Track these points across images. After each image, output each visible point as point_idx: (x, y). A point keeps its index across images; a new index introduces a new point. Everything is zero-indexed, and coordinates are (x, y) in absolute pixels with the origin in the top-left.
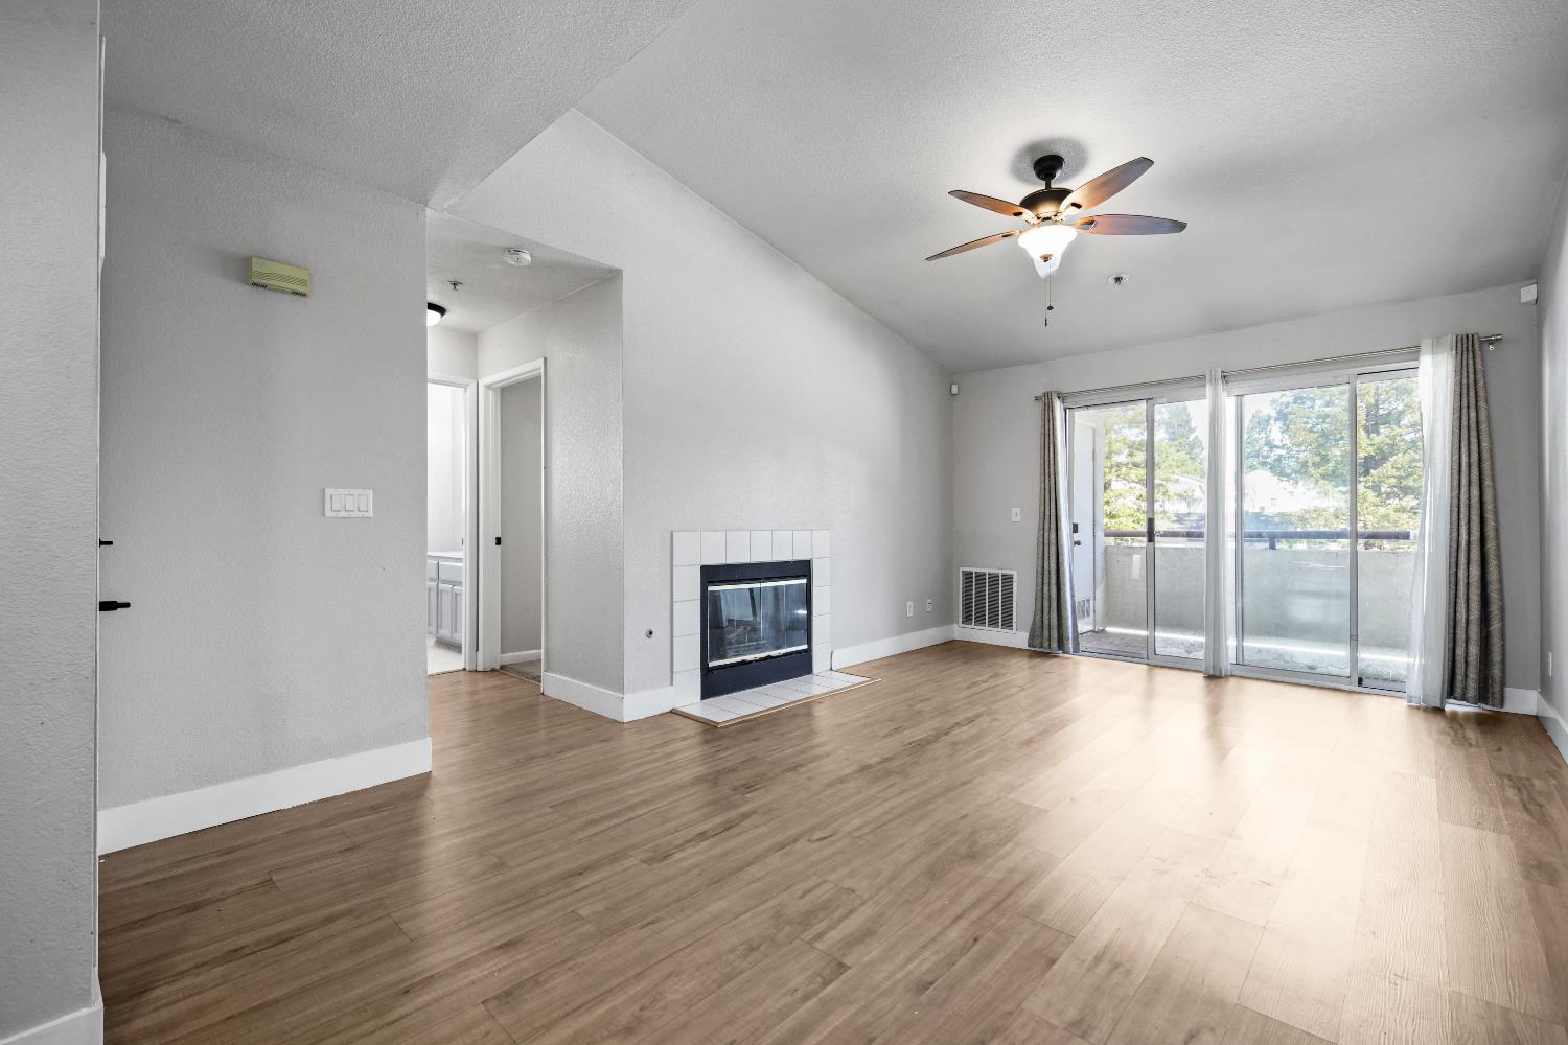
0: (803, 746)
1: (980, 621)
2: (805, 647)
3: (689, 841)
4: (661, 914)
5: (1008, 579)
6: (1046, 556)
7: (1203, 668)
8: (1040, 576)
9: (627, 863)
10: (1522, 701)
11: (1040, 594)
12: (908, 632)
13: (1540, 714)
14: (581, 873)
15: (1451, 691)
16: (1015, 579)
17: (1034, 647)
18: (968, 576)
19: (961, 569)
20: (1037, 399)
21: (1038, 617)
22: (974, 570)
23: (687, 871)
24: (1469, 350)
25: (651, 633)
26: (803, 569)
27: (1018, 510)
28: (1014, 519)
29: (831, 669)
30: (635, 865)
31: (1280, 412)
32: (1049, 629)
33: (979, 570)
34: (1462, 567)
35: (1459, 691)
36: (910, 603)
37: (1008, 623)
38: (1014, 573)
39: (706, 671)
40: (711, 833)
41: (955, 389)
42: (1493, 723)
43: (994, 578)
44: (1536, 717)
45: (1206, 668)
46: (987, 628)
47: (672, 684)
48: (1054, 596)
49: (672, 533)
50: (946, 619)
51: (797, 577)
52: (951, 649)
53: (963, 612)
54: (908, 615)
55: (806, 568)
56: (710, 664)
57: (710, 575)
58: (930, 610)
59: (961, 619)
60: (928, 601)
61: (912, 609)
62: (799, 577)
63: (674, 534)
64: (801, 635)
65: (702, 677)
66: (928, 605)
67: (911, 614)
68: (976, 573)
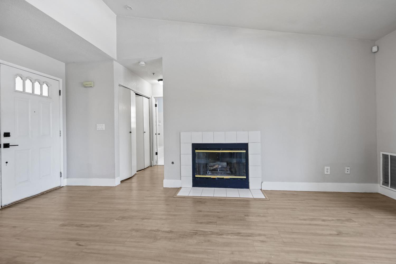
1: (394, 186)
18: (385, 157)
19: (381, 153)
22: (390, 154)
25: (173, 163)
29: (261, 189)
46: (389, 188)
47: (181, 180)
53: (383, 178)
54: (326, 173)
55: (245, 146)
56: (196, 176)
57: (196, 147)
58: (349, 173)
59: (381, 182)
60: (346, 168)
61: (329, 171)
62: (241, 150)
63: (181, 133)
64: (244, 172)
65: (193, 179)
66: (346, 170)
67: (329, 173)
68: (391, 156)
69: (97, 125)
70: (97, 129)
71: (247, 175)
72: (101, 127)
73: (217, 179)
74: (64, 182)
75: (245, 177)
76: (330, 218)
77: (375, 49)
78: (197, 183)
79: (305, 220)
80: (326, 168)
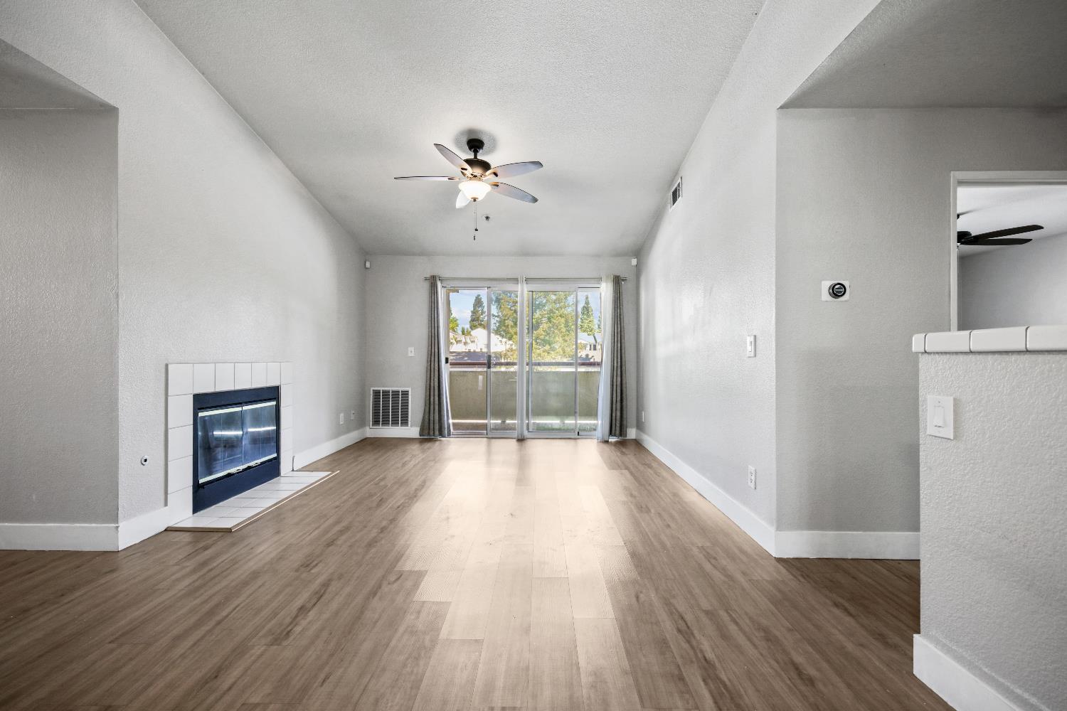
0: (322, 527)
1: (386, 423)
2: (275, 455)
3: (296, 616)
4: (327, 669)
5: (405, 394)
6: (432, 378)
7: (516, 436)
8: (428, 391)
9: (257, 651)
10: (632, 433)
11: (428, 402)
12: (341, 436)
13: (638, 438)
14: (216, 677)
15: (611, 433)
16: (410, 393)
17: (423, 436)
18: (377, 393)
19: (372, 389)
20: (426, 279)
21: (427, 417)
22: (381, 389)
23: (317, 636)
24: (617, 281)
26: (273, 393)
27: (412, 349)
28: (410, 355)
29: (293, 470)
30: (265, 650)
31: (497, 298)
32: (434, 423)
33: (384, 389)
34: (615, 378)
35: (613, 432)
36: (342, 415)
37: (405, 422)
38: (410, 389)
39: (197, 487)
40: (309, 605)
41: (368, 265)
42: (623, 444)
43: (396, 393)
44: (635, 440)
45: (518, 436)
46: (380, 427)
47: (166, 504)
48: (437, 402)
49: (167, 366)
50: (361, 423)
51: (270, 400)
52: (366, 445)
53: (373, 418)
54: (341, 423)
56: (201, 481)
58: (353, 418)
59: (371, 423)
60: (352, 412)
61: (343, 419)
63: (170, 366)
65: (193, 493)
66: (352, 415)
68: (383, 391)
71: (278, 451)
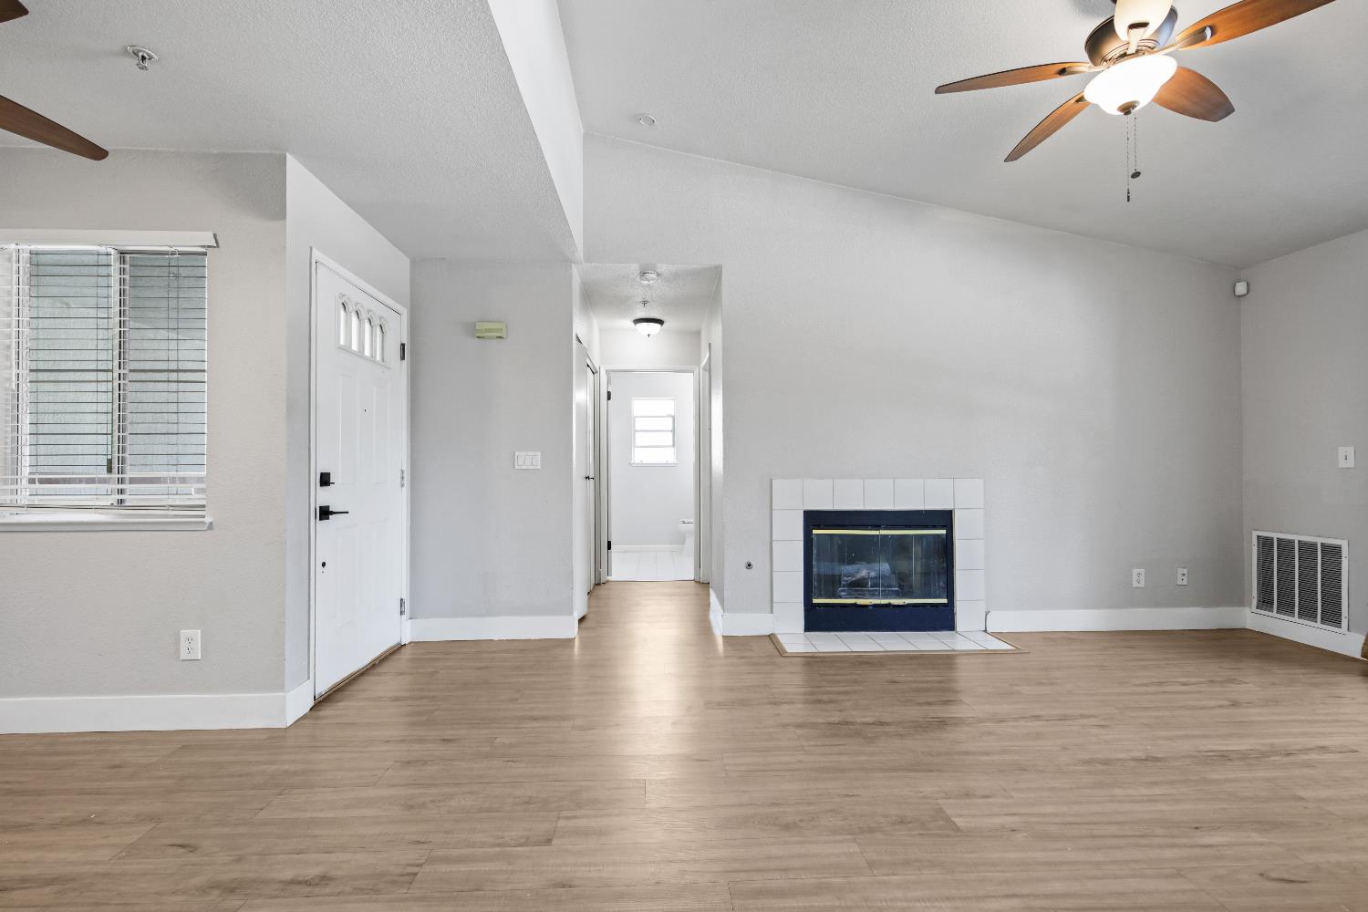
1: (1285, 607)
5: (1333, 553)
12: (1139, 606)
16: (1345, 552)
18: (1265, 543)
19: (1254, 533)
22: (1276, 535)
25: (749, 565)
26: (940, 520)
27: (1350, 451)
28: (1342, 464)
33: (1283, 536)
36: (1139, 571)
37: (1332, 617)
38: (1344, 544)
39: (810, 606)
43: (1307, 549)
46: (1274, 614)
49: (771, 481)
53: (1259, 593)
54: (1135, 584)
55: (944, 519)
56: (815, 601)
57: (814, 519)
58: (1185, 583)
59: (1255, 602)
60: (1181, 571)
61: (1142, 578)
62: (934, 527)
63: (773, 482)
64: (939, 587)
65: (805, 610)
66: (1180, 577)
67: (1142, 585)
68: (1279, 540)
69: (517, 454)
70: (517, 467)
71: (950, 594)
72: (529, 459)
73: (871, 608)
74: (406, 631)
75: (945, 601)
76: (1193, 680)
77: (1241, 288)
78: (817, 619)
79: (1146, 685)
80: (1135, 571)
